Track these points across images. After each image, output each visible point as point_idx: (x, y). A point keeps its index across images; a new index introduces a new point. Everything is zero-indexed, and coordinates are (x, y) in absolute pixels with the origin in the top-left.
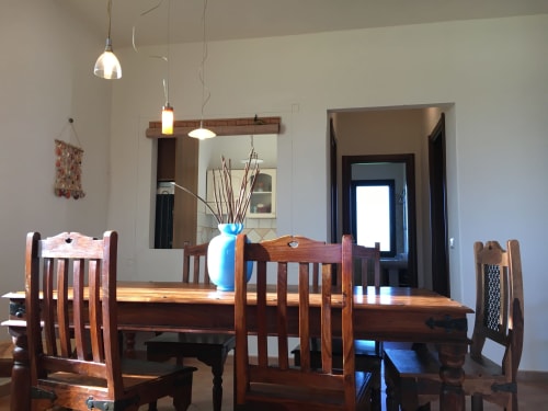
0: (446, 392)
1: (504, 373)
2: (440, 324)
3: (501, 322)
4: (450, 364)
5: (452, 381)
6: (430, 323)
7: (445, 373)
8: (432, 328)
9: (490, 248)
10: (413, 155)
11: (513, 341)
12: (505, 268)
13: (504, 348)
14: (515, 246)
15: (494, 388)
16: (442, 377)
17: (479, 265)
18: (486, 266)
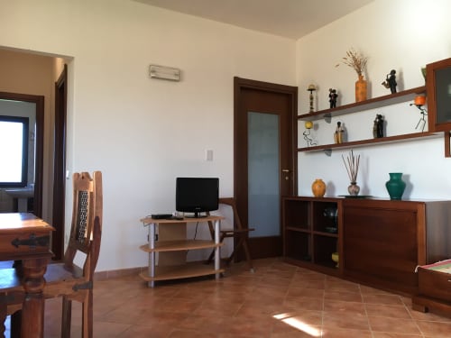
0: (27, 300)
1: (84, 275)
2: (24, 243)
3: (86, 236)
4: (33, 275)
5: (33, 289)
6: (15, 243)
7: (28, 283)
8: (17, 246)
9: (83, 178)
10: (43, 97)
11: (92, 250)
12: (91, 193)
13: (86, 255)
14: (99, 176)
15: (75, 288)
16: (25, 288)
17: (75, 192)
18: (80, 192)
